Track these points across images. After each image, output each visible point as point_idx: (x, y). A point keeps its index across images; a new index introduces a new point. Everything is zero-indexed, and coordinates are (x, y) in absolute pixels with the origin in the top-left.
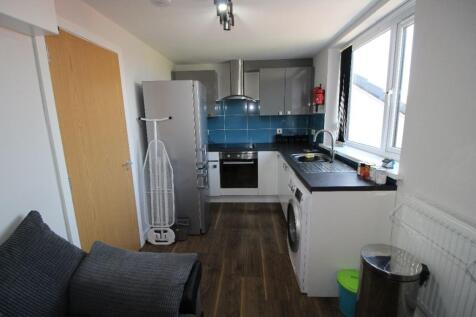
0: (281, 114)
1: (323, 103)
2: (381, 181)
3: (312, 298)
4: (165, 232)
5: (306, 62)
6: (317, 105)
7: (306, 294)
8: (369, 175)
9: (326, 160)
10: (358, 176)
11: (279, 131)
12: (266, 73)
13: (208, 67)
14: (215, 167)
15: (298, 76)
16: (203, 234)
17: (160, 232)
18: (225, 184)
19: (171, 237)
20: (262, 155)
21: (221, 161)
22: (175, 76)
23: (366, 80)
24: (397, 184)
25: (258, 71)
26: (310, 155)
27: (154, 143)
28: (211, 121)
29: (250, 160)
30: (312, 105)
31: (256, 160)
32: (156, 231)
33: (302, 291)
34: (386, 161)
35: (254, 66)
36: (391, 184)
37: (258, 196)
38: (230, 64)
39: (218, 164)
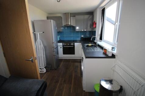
0: (82, 30)
1: (96, 27)
2: (110, 55)
3: (86, 92)
4: (43, 69)
5: (91, 13)
6: (94, 28)
7: (85, 91)
8: (106, 52)
9: (95, 46)
10: (103, 53)
11: (82, 36)
12: (77, 17)
13: (59, 15)
14: (61, 48)
15: (90, 18)
16: (55, 69)
17: (41, 69)
18: (64, 53)
19: (45, 70)
20: (76, 44)
21: (63, 46)
22: (48, 18)
23: (111, 19)
24: (115, 56)
25: (75, 16)
26: (90, 45)
27: (38, 41)
28: (59, 33)
29: (72, 46)
30: (93, 28)
31: (74, 46)
32: (40, 69)
33: (84, 90)
34: (113, 48)
35: (74, 15)
36: (113, 56)
37: (75, 57)
38: (66, 14)
39: (62, 47)
